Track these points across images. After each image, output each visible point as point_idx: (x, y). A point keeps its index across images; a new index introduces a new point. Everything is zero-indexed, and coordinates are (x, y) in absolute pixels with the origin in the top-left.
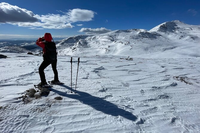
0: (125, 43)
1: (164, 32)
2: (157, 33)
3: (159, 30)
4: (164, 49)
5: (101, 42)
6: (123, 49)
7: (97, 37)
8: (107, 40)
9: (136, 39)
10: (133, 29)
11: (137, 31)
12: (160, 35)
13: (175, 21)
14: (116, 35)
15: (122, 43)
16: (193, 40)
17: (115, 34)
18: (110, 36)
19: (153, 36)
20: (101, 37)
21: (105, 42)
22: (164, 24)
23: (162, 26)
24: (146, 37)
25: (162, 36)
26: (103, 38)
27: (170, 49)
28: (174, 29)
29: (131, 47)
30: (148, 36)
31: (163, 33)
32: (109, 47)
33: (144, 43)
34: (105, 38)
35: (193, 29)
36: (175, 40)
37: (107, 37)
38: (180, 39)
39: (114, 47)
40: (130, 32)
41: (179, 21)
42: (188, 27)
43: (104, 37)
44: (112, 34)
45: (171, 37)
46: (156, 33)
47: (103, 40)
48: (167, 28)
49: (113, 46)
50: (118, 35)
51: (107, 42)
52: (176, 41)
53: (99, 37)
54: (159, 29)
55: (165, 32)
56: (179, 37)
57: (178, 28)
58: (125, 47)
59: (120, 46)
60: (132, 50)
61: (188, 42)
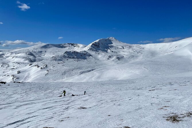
0: (42, 67)
1: (95, 51)
2: (88, 52)
3: (90, 49)
4: (81, 73)
5: (10, 64)
6: (37, 75)
7: (7, 54)
8: (22, 60)
9: (59, 60)
10: (69, 44)
11: (75, 46)
12: (90, 55)
13: (111, 38)
14: (41, 52)
15: (39, 67)
16: (118, 61)
17: (40, 50)
18: (31, 54)
19: (82, 56)
20: (14, 55)
21: (19, 63)
22: (96, 42)
23: (93, 44)
24: (73, 58)
25: (92, 56)
26: (17, 57)
27: (87, 72)
28: (108, 48)
29: (47, 72)
30: (75, 57)
31: (93, 53)
32: (19, 72)
33: (64, 66)
34: (20, 57)
35: (124, 47)
36: (104, 60)
37: (23, 55)
38: (108, 59)
39: (27, 73)
40: (65, 47)
41: (113, 38)
42: (120, 46)
43: (19, 55)
44: (35, 51)
45: (101, 57)
46: (85, 53)
47: (16, 60)
48: (99, 47)
49: (25, 71)
50: (46, 52)
51: (22, 63)
52: (105, 62)
53: (10, 54)
54: (91, 47)
55: (97, 51)
56: (107, 58)
57: (112, 47)
58: (41, 72)
59: (35, 71)
60: (48, 76)
61: (113, 63)
